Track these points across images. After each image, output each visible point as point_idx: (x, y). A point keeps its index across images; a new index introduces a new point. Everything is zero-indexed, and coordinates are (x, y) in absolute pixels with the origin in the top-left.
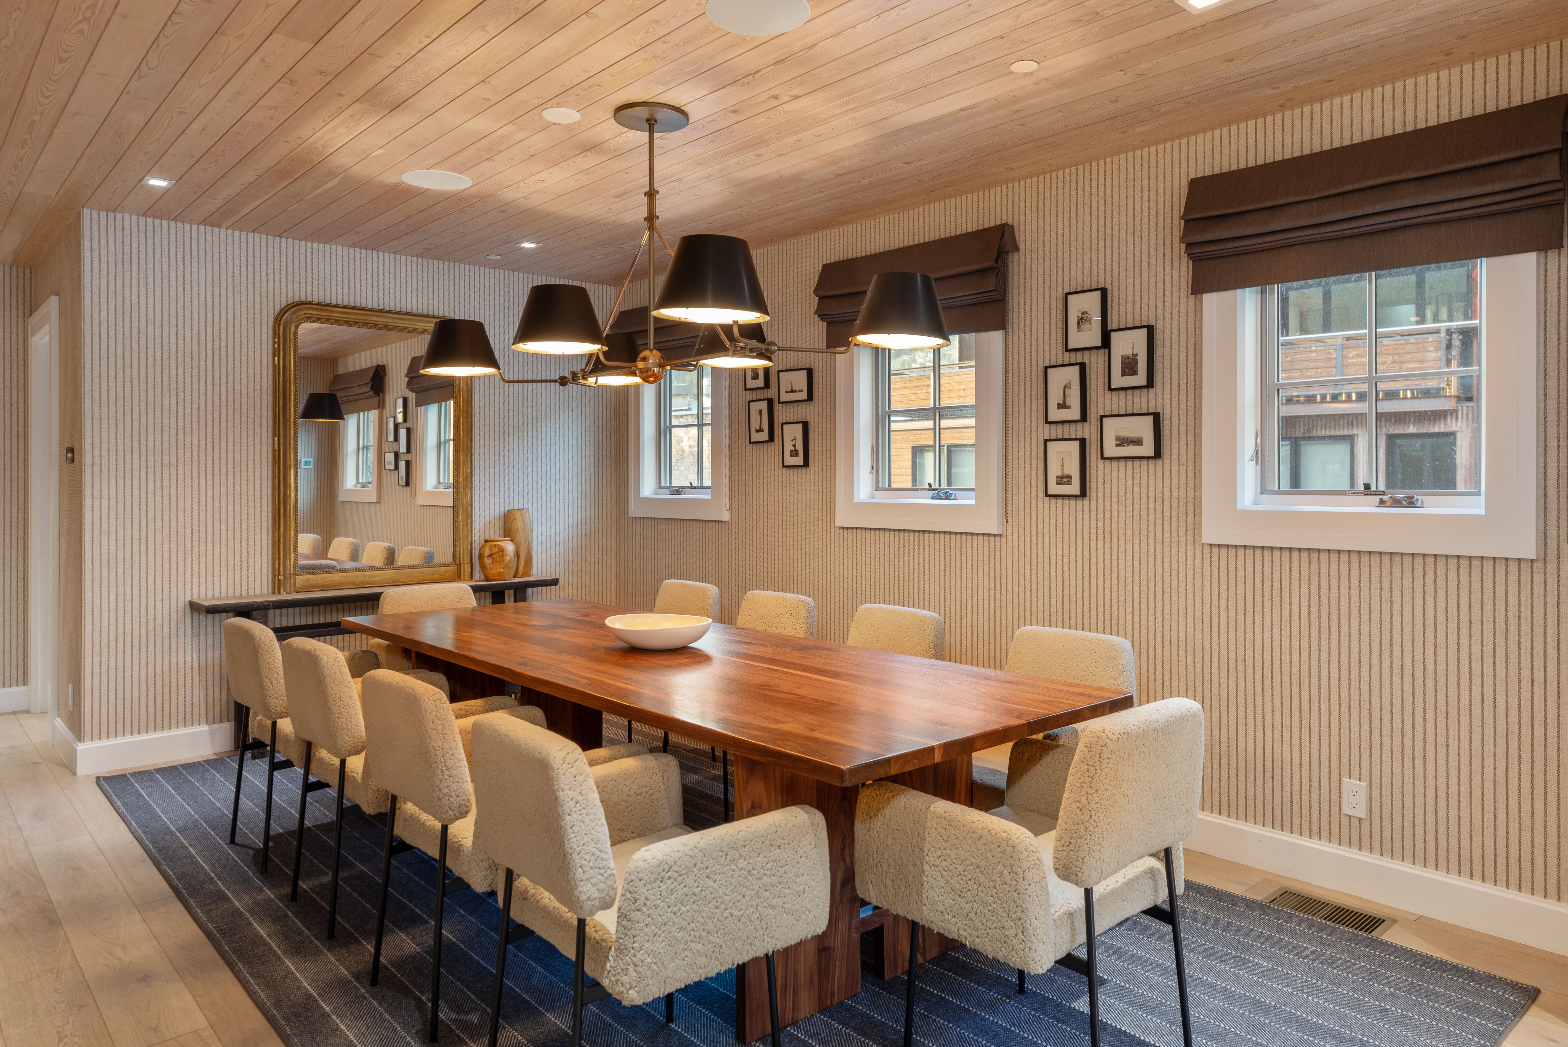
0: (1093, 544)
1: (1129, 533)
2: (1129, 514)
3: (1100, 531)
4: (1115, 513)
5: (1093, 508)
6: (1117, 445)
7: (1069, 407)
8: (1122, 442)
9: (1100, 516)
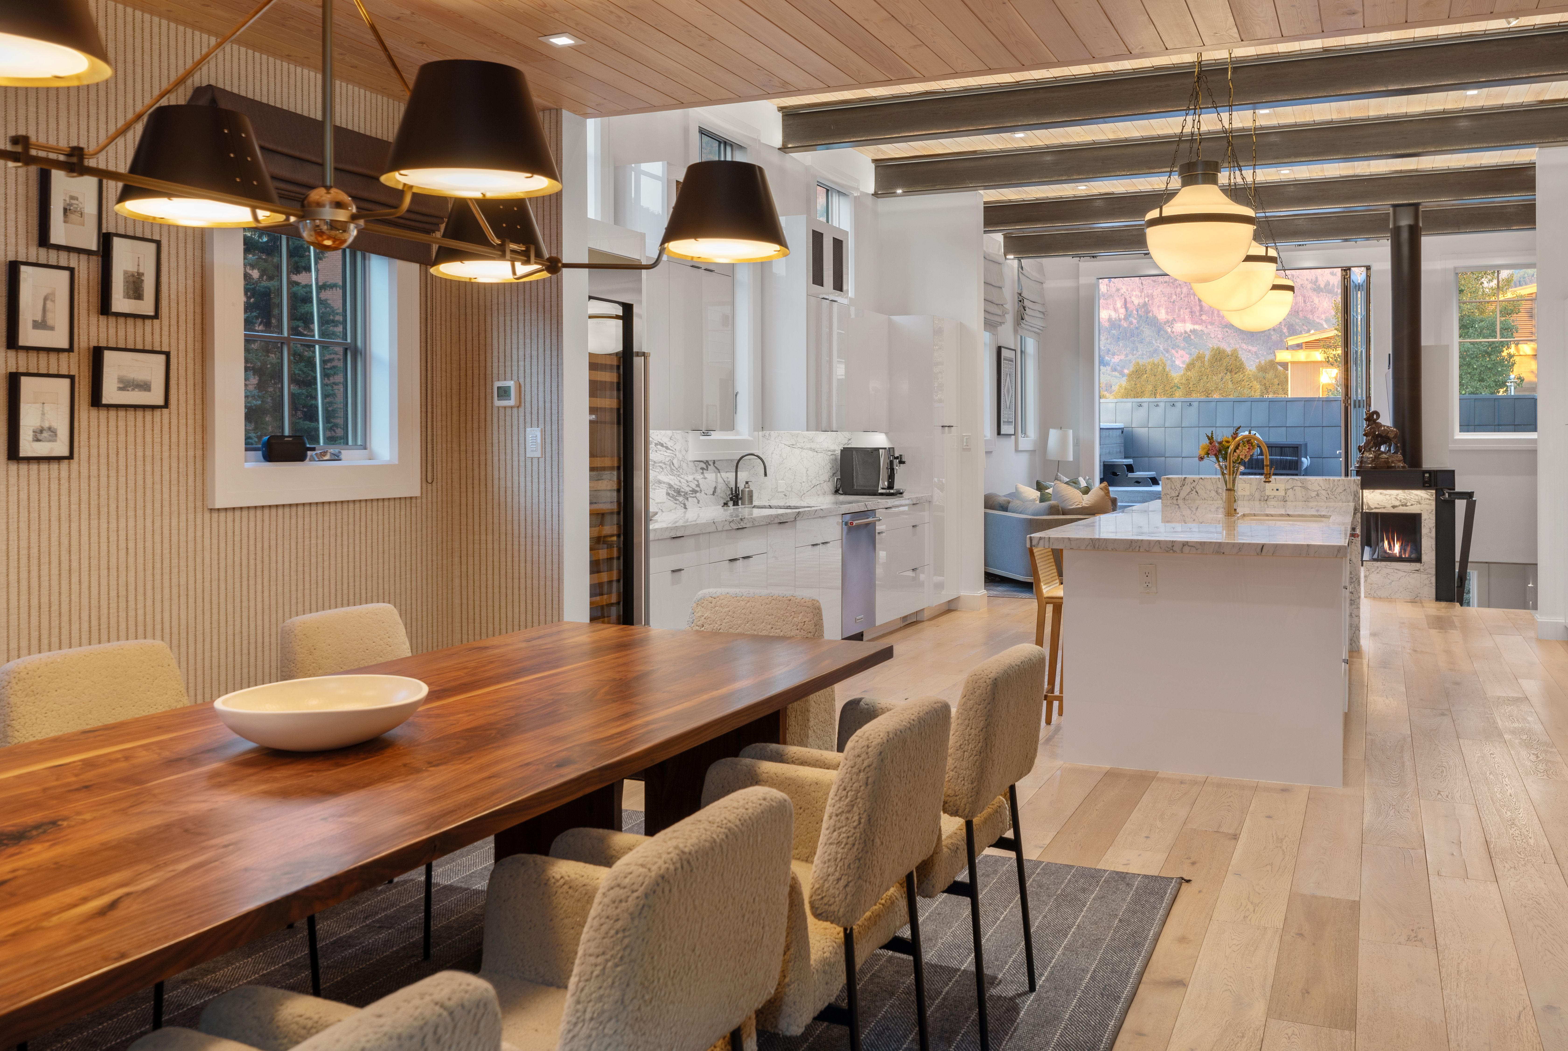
0: (74, 525)
1: (122, 504)
2: (122, 480)
3: (84, 506)
4: (104, 479)
5: (74, 474)
6: (120, 389)
7: (52, 328)
8: (126, 385)
9: (84, 485)
